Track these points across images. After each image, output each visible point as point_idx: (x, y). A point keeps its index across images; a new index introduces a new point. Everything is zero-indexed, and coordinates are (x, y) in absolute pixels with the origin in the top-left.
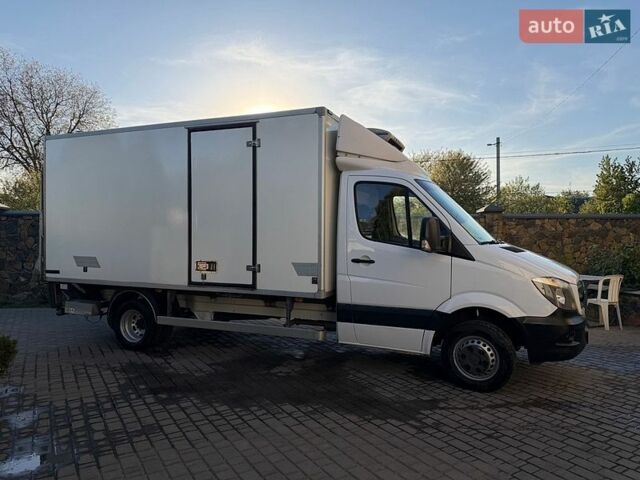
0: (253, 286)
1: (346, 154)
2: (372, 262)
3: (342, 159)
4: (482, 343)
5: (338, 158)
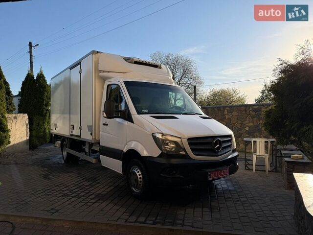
0: (80, 136)
1: (104, 71)
2: (107, 125)
3: (102, 74)
4: (138, 170)
5: (100, 74)
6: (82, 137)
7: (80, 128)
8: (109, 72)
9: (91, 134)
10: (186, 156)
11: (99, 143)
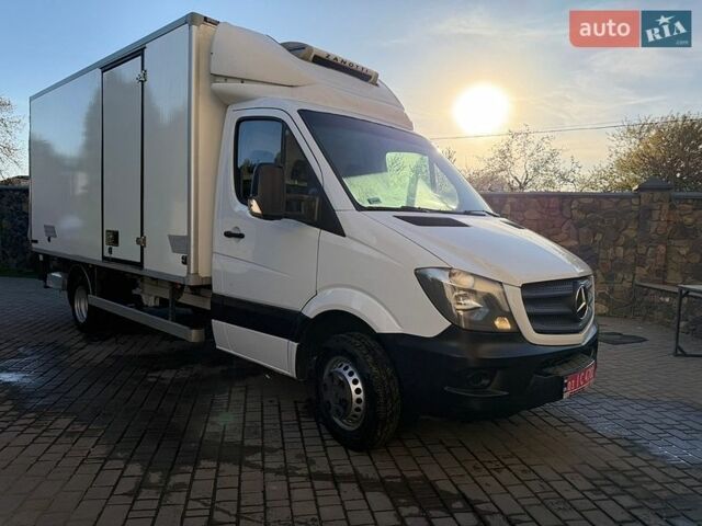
0: (140, 265)
1: (226, 78)
2: (241, 236)
3: (220, 86)
4: (350, 369)
5: (214, 85)
6: (145, 267)
7: (141, 242)
8: (243, 81)
9: (185, 261)
10: (515, 335)
11: (209, 287)
